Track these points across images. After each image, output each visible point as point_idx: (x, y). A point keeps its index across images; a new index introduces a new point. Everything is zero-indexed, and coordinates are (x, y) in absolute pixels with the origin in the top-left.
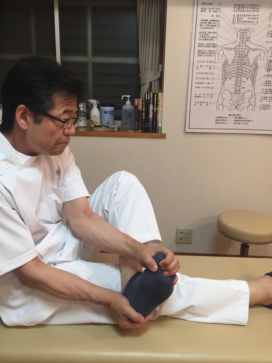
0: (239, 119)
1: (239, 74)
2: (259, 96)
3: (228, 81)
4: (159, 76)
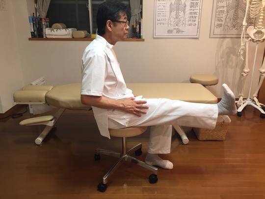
0: (178, 31)
1: (178, 9)
2: (187, 20)
3: (172, 13)
4: (141, 11)
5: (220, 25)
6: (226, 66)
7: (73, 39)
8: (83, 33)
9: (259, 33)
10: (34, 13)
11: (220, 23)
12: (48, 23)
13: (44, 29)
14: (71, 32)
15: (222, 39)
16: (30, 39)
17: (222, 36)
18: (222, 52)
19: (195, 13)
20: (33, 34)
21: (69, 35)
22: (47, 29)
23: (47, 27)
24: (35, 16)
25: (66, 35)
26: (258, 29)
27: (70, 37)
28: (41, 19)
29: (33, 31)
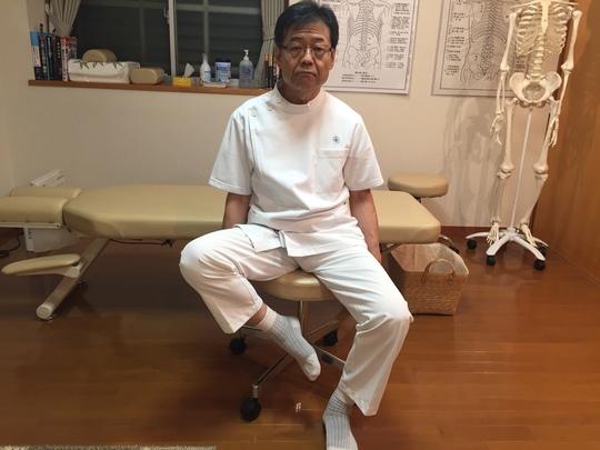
0: (365, 77)
1: (365, 31)
3: (353, 38)
5: (454, 69)
6: (467, 157)
7: (132, 85)
8: (153, 74)
9: (535, 87)
10: (41, 25)
11: (453, 63)
12: (74, 49)
13: (64, 62)
14: (126, 70)
15: (457, 99)
16: (31, 83)
17: (458, 93)
18: (457, 126)
19: (402, 41)
20: (38, 72)
21: (121, 75)
22: (71, 61)
23: (71, 57)
24: (45, 31)
25: (115, 76)
26: (532, 80)
27: (124, 81)
28: (58, 39)
29: (39, 64)
